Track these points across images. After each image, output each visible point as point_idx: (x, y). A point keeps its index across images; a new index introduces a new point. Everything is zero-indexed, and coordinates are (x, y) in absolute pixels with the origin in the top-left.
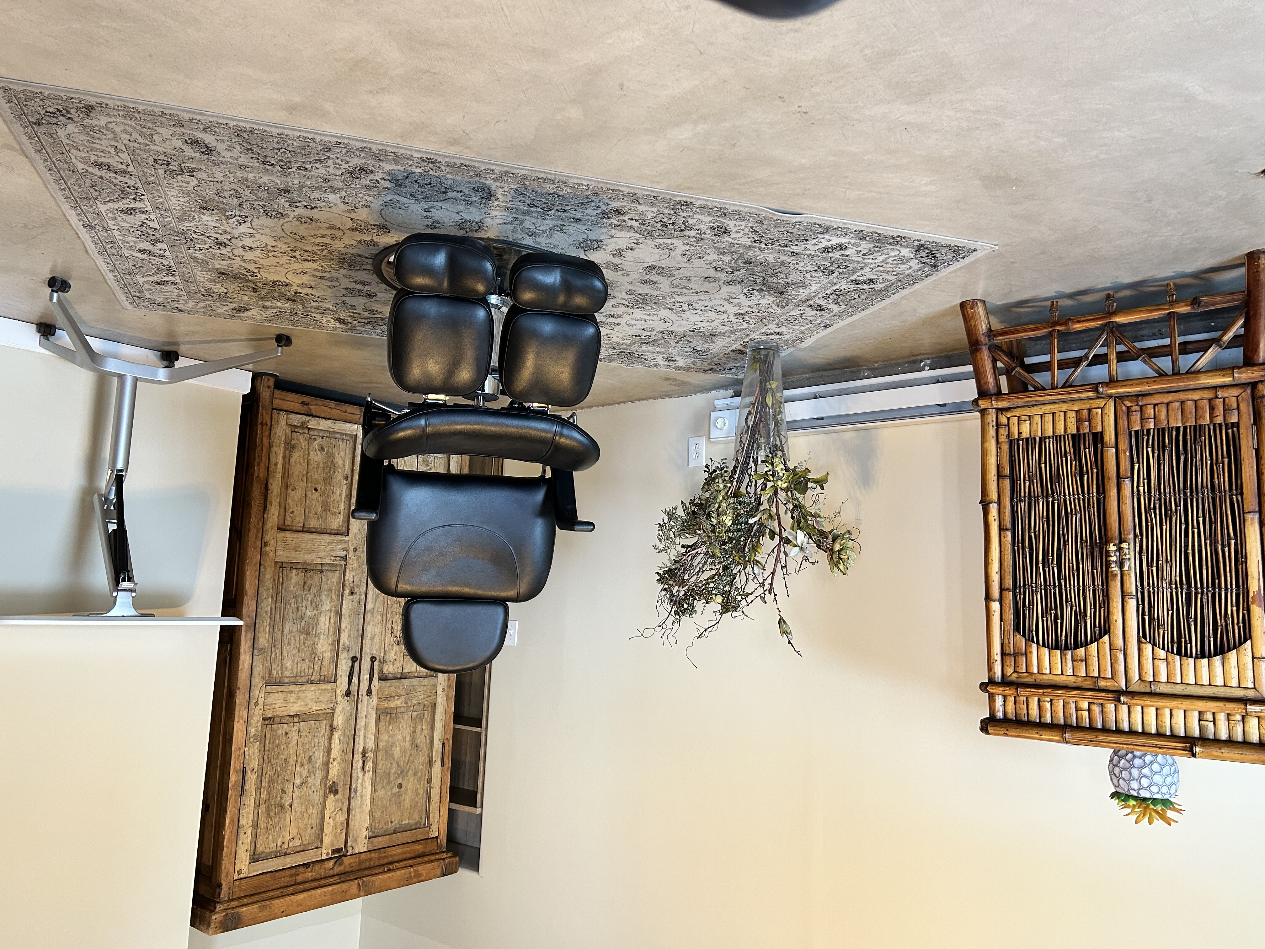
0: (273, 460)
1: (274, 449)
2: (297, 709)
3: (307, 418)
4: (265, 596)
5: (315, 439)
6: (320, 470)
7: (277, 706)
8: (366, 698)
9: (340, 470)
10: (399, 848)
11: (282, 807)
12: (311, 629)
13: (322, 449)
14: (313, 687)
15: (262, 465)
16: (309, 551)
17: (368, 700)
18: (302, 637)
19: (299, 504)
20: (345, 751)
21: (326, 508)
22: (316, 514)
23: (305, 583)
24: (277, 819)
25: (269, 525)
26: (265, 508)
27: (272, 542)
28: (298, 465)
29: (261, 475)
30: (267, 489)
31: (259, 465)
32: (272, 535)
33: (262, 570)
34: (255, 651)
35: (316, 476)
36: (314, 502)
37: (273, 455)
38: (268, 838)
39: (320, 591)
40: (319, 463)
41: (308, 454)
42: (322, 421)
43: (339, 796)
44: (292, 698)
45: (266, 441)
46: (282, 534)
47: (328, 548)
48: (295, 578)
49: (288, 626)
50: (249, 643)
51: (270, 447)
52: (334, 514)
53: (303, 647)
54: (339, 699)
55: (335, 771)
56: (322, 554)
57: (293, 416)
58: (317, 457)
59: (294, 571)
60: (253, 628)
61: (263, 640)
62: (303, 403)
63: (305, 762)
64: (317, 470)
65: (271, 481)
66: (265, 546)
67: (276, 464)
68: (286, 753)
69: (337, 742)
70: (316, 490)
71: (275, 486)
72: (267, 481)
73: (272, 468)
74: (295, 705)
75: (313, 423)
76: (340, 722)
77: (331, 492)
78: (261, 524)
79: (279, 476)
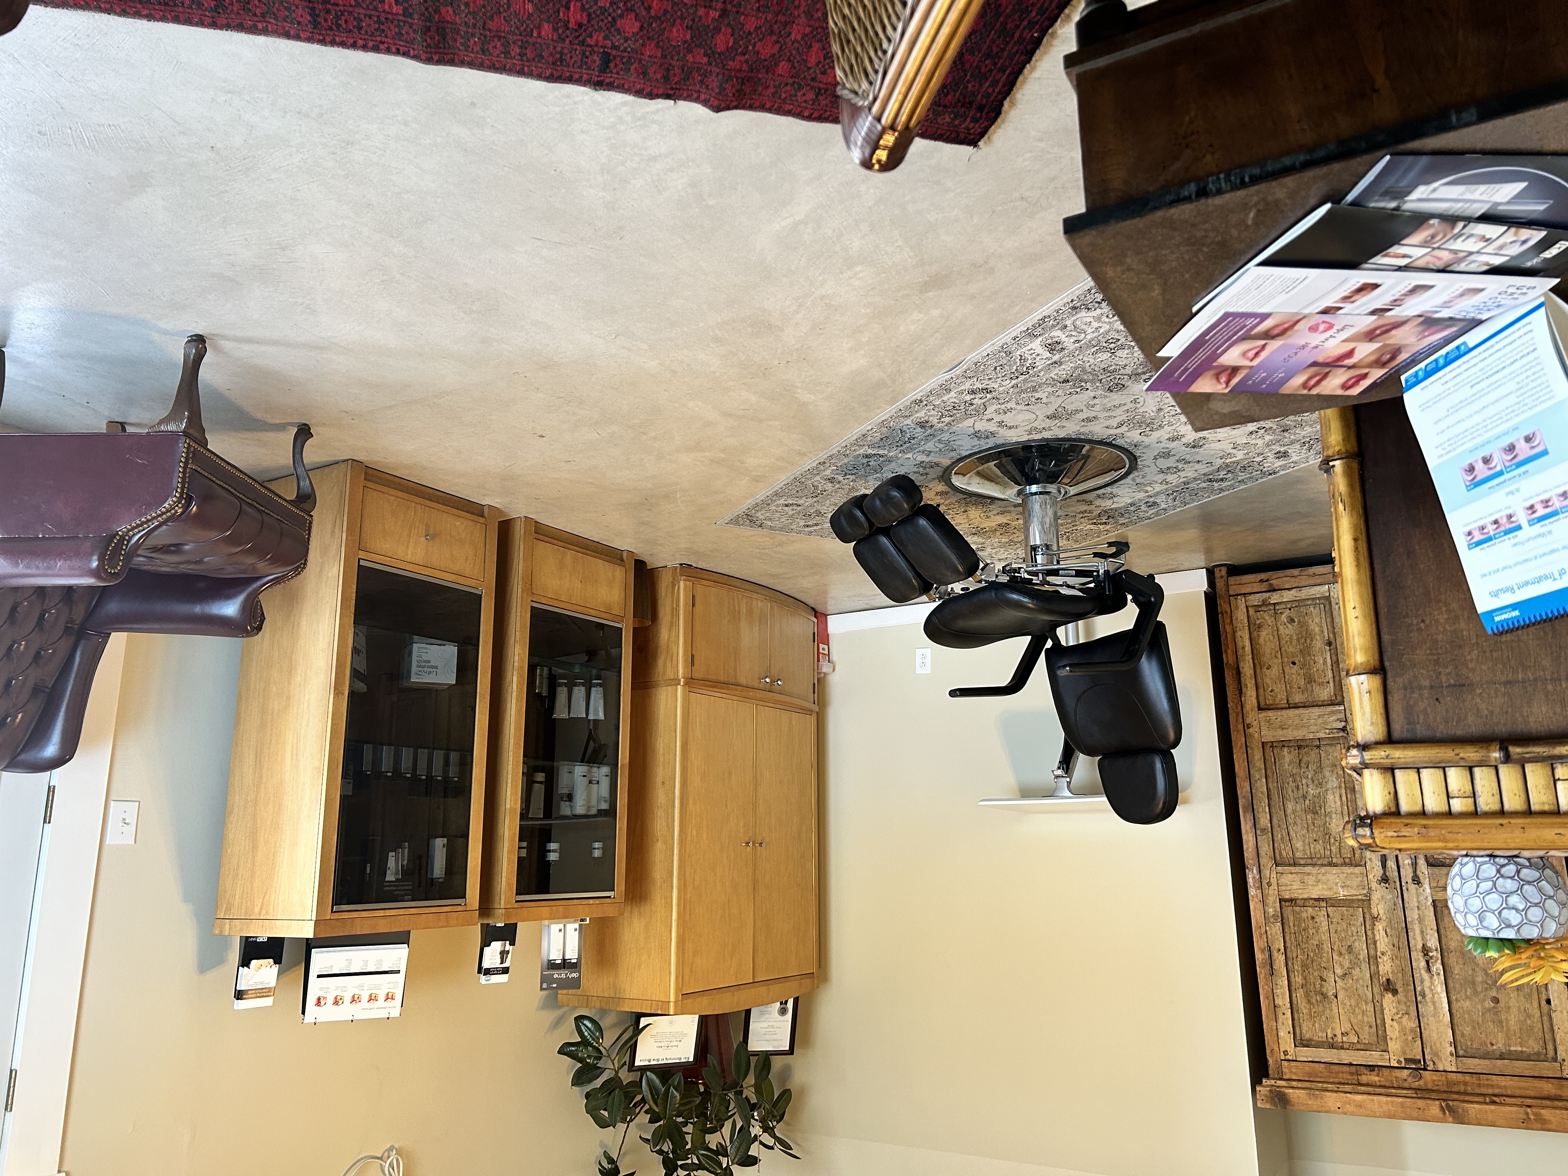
0: (1240, 644)
1: (1239, 633)
2: (1319, 893)
3: (1268, 595)
4: (1258, 777)
5: (1281, 613)
6: (1294, 642)
7: (1295, 887)
8: (1413, 887)
9: (1318, 637)
10: (1511, 1080)
11: (1325, 996)
12: (1318, 808)
13: (1292, 621)
14: (1335, 870)
15: (1229, 651)
16: (1297, 727)
17: (1417, 889)
18: (1309, 817)
19: (1278, 681)
20: (1396, 945)
21: (1310, 679)
22: (1299, 688)
23: (1300, 761)
24: (1321, 1008)
25: (1248, 707)
26: (1241, 692)
27: (1255, 723)
28: (1268, 643)
29: (1230, 661)
30: (1238, 673)
31: (1226, 652)
32: (1253, 716)
33: (1250, 751)
34: (1258, 832)
35: (1291, 649)
36: (1294, 676)
37: (1238, 639)
38: (1314, 1025)
39: (1321, 767)
40: (1291, 636)
41: (1278, 630)
42: (1285, 593)
43: (1401, 996)
44: (1310, 880)
45: (1228, 629)
46: (1263, 715)
47: (1320, 721)
48: (1287, 757)
49: (1290, 806)
50: (1250, 824)
51: (1234, 632)
52: (1321, 684)
53: (1312, 827)
54: (1374, 885)
55: (1386, 967)
56: (1313, 729)
57: (1252, 597)
58: (1288, 631)
59: (1286, 749)
60: (1251, 809)
61: (1264, 820)
62: (1261, 581)
63: (1344, 952)
64: (1291, 642)
65: (1241, 665)
66: (1249, 728)
67: (1243, 648)
68: (1317, 938)
69: (1383, 933)
70: (1294, 663)
71: (1247, 669)
72: (1238, 666)
73: (1240, 652)
74: (1316, 888)
75: (1275, 598)
76: (1381, 912)
77: (1312, 662)
78: (1239, 708)
79: (1249, 658)
